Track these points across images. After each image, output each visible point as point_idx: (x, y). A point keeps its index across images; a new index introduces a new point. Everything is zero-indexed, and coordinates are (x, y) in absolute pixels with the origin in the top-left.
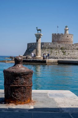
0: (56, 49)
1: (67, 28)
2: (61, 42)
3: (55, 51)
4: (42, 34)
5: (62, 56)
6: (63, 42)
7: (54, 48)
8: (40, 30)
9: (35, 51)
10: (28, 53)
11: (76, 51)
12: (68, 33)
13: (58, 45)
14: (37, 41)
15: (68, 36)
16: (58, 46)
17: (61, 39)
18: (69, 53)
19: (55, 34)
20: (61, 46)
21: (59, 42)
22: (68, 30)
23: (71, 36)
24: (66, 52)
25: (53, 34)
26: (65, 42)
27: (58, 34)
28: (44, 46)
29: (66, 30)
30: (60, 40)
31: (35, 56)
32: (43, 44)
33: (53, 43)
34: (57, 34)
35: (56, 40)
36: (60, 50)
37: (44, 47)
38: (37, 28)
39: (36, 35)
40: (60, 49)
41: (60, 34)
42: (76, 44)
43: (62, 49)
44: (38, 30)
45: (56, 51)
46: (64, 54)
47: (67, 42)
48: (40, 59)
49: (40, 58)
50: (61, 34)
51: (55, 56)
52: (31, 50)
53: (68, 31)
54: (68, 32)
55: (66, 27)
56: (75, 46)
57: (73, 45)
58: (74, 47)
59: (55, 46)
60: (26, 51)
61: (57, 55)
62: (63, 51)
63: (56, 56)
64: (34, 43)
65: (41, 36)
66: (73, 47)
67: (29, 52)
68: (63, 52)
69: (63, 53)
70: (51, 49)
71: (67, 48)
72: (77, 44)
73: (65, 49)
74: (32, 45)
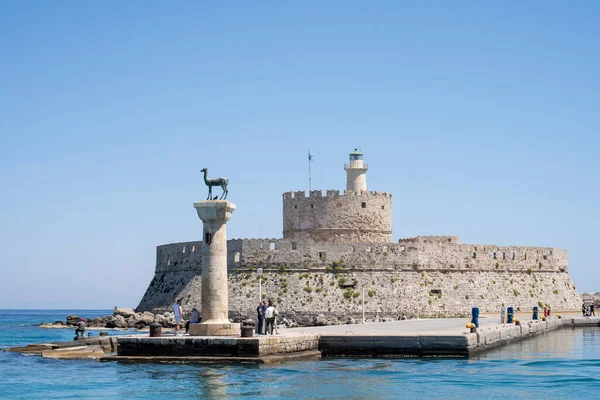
0: (306, 269)
1: (359, 164)
2: (332, 233)
3: (303, 283)
4: (231, 205)
5: (337, 307)
6: (339, 232)
7: (293, 265)
8: (220, 183)
9: (196, 283)
10: (161, 296)
11: (409, 276)
12: (364, 187)
13: (314, 249)
14: (208, 237)
15: (364, 205)
16: (315, 258)
17: (328, 218)
18: (371, 288)
19: (300, 194)
20: (333, 256)
21: (318, 234)
22: (364, 171)
23: (379, 201)
24: (355, 283)
25: (287, 195)
26: (349, 232)
27: (312, 193)
28: (241, 257)
29: (353, 175)
30: (324, 222)
31: (200, 320)
32: (241, 251)
33: (288, 241)
34: (307, 195)
35: (306, 224)
36: (328, 278)
37: (241, 264)
38: (204, 171)
39: (201, 210)
40: (327, 271)
41: (324, 194)
42: (410, 244)
43: (334, 269)
44: (210, 184)
45: (304, 280)
46: (347, 296)
47: (363, 232)
48: (225, 332)
49: (225, 327)
50: (329, 192)
51: (300, 308)
52: (178, 278)
53: (363, 177)
54: (363, 183)
55: (355, 157)
56: (403, 253)
57: (392, 248)
58: (398, 259)
59: (298, 255)
60: (152, 284)
61: (310, 300)
62: (342, 281)
63: (306, 309)
64: (189, 245)
65: (228, 215)
66: (391, 257)
67: (167, 291)
68: (344, 287)
69: (341, 292)
70: (281, 271)
71: (365, 267)
72: (412, 240)
73: (353, 270)
74: (180, 253)
